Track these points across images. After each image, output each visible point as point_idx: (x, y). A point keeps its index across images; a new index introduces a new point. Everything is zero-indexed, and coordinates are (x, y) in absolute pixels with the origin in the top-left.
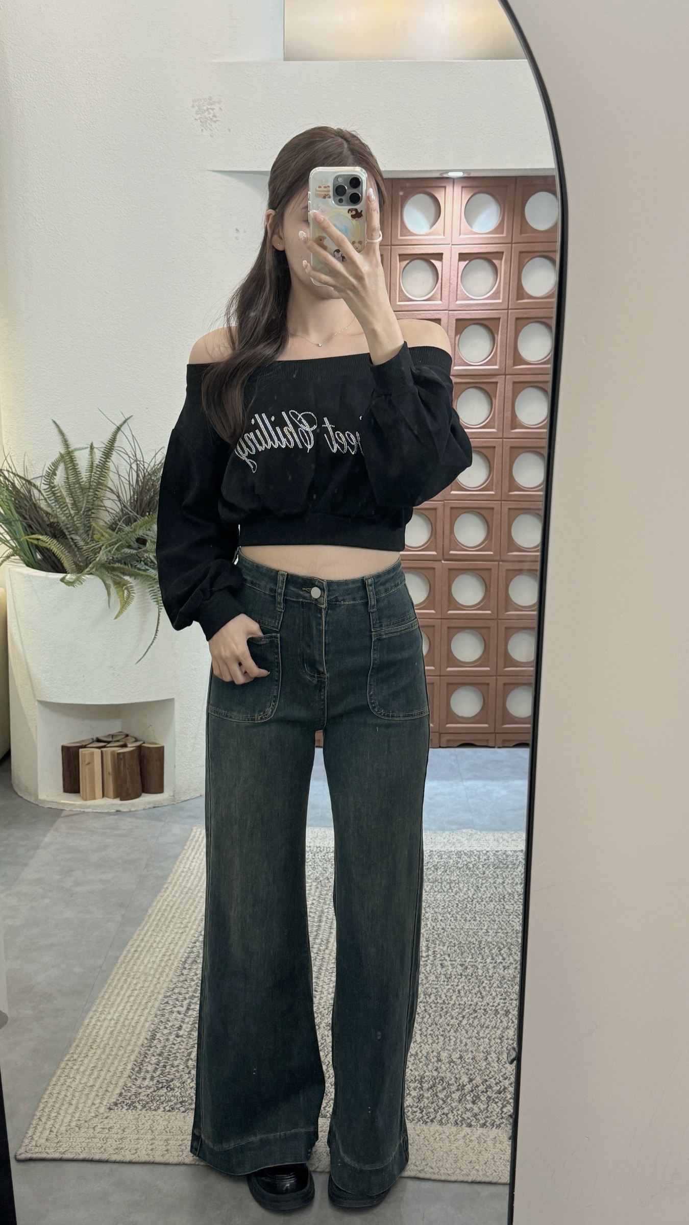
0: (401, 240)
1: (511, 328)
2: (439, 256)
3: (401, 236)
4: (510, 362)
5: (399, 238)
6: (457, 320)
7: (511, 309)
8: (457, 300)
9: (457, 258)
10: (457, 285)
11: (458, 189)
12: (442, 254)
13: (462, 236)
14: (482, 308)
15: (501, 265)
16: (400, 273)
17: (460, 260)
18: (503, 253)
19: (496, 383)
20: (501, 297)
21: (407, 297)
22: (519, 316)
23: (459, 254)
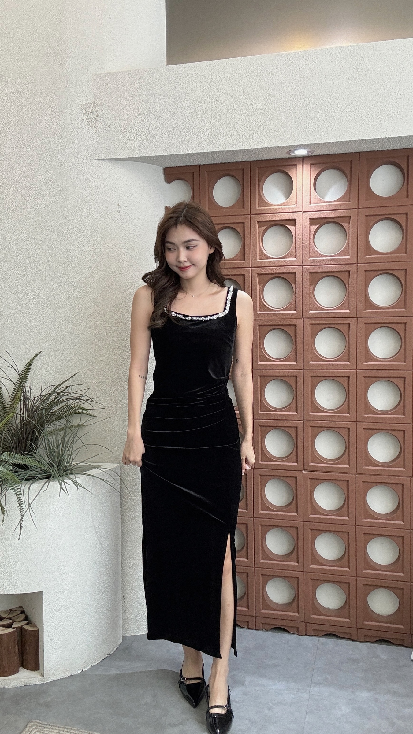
0: (259, 210)
1: (361, 279)
2: (293, 222)
3: (259, 207)
4: (361, 306)
5: (257, 208)
6: (310, 273)
7: (359, 263)
8: (309, 258)
9: (309, 222)
10: (310, 245)
11: (307, 168)
12: (295, 220)
13: (311, 205)
14: (333, 263)
15: (349, 227)
16: (259, 237)
17: (311, 224)
18: (350, 217)
19: (349, 324)
20: (350, 254)
21: (266, 255)
22: (368, 269)
23: (310, 219)
